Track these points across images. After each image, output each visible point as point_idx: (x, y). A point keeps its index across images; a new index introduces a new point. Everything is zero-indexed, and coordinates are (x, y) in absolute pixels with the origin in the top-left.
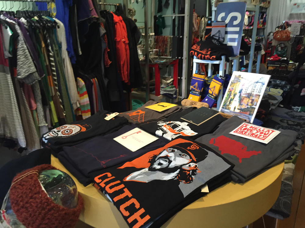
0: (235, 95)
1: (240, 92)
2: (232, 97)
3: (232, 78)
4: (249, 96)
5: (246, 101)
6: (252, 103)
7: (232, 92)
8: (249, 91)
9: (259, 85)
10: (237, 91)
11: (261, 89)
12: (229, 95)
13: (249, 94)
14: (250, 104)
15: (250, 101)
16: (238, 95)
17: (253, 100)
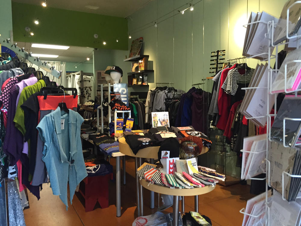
0: (157, 122)
1: (159, 120)
2: (156, 122)
3: (152, 116)
4: (164, 121)
5: (163, 123)
6: (166, 123)
7: (156, 121)
8: (163, 119)
9: (166, 116)
10: (158, 120)
11: (167, 117)
12: (155, 122)
13: (163, 120)
14: (166, 124)
15: (165, 122)
16: (159, 121)
17: (166, 122)
